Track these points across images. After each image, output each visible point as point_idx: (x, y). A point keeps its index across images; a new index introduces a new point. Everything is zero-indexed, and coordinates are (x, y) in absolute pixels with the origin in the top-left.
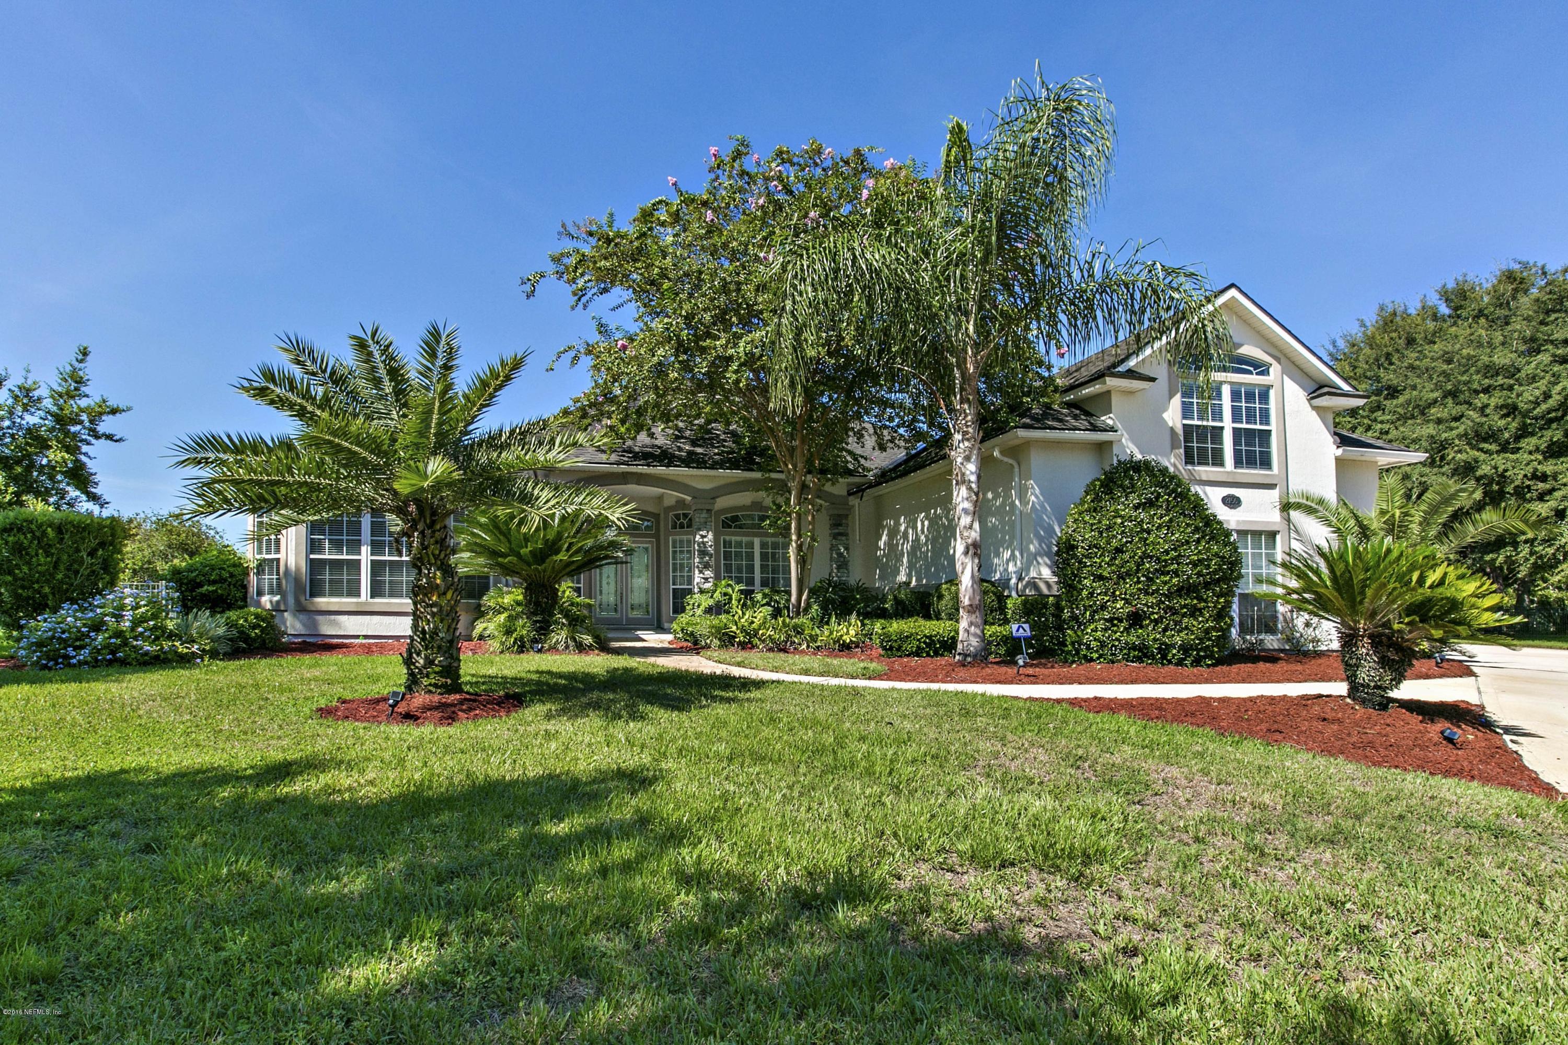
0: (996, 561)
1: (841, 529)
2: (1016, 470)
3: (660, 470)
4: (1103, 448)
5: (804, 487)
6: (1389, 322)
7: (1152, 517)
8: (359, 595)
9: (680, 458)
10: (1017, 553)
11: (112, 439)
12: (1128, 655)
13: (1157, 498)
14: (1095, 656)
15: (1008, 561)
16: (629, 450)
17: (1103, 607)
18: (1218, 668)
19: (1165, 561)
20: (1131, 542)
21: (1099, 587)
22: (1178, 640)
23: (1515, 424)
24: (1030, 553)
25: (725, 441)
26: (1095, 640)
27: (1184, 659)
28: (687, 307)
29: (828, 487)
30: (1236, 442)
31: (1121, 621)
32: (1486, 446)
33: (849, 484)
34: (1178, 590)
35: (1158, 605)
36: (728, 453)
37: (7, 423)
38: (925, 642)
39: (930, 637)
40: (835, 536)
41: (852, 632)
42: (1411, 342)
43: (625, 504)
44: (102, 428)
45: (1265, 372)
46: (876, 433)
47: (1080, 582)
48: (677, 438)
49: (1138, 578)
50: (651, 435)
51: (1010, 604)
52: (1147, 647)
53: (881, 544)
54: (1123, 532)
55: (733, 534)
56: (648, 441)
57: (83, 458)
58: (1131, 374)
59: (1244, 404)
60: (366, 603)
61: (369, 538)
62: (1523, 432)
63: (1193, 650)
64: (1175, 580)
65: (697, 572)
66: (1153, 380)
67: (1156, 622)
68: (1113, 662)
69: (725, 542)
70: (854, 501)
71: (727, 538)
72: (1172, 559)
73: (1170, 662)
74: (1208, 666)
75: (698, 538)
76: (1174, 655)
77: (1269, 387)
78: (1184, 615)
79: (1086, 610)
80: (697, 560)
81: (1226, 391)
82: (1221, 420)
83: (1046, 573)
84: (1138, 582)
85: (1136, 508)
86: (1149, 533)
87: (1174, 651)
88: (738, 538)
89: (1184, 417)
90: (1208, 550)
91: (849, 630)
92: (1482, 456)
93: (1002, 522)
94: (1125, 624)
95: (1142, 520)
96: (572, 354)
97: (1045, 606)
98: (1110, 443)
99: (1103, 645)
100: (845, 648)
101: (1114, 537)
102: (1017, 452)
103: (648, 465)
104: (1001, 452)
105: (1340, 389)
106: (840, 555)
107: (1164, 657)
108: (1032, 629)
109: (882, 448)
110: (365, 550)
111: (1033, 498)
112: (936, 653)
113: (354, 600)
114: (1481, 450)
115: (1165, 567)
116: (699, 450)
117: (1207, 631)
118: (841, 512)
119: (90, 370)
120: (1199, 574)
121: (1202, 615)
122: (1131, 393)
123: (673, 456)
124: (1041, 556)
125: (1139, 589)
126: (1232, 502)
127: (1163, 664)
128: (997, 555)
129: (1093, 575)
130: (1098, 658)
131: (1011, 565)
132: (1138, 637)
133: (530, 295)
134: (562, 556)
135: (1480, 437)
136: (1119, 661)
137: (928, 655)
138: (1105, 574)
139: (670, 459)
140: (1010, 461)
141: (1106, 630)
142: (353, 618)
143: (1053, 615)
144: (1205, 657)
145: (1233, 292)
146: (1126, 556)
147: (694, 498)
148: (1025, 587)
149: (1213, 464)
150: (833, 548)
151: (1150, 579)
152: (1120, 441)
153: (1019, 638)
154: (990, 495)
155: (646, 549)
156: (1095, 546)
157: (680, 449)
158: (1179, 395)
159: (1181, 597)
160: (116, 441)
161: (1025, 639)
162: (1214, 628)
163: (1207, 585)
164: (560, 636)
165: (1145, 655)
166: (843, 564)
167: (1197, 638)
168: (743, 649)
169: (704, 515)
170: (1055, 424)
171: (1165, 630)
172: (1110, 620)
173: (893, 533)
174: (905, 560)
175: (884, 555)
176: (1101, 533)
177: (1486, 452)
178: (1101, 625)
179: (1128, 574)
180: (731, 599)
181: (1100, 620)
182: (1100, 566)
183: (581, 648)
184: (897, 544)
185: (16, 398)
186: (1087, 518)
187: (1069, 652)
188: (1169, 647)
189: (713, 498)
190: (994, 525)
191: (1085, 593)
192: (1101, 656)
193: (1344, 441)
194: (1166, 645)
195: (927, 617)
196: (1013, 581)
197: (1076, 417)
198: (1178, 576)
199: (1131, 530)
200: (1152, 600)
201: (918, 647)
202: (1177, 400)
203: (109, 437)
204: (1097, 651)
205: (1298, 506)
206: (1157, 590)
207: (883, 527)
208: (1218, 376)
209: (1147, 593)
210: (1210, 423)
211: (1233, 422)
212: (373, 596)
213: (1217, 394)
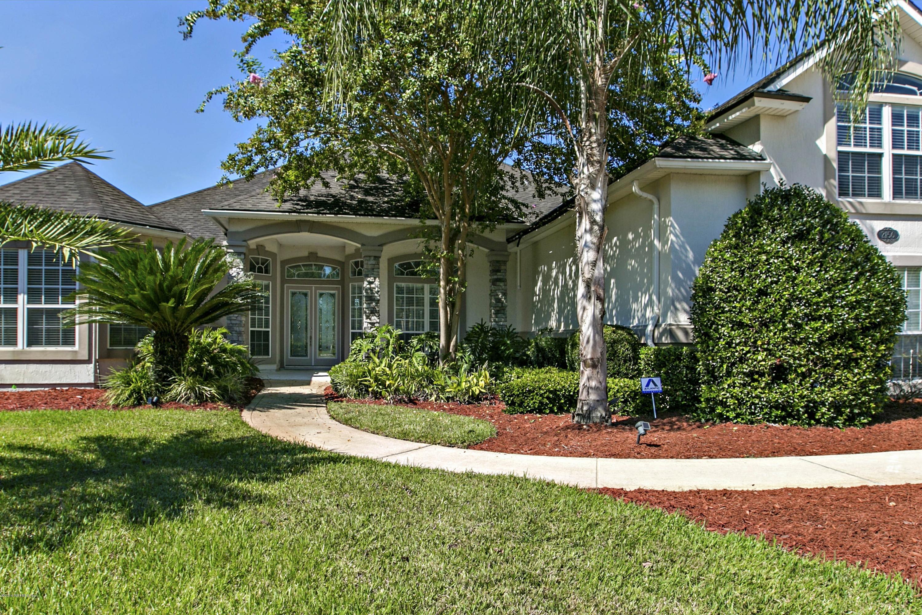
0: (635, 306)
1: (499, 275)
2: (656, 206)
3: (329, 218)
4: (750, 177)
7: (802, 252)
8: (15, 344)
9: (350, 206)
10: (654, 298)
12: (770, 414)
13: (809, 231)
14: (732, 415)
15: (646, 306)
16: (305, 199)
17: (742, 360)
18: (875, 427)
19: (817, 304)
20: (776, 283)
21: (738, 336)
22: (829, 396)
24: (667, 298)
25: (397, 190)
26: (732, 396)
27: (836, 418)
29: (487, 234)
30: (896, 170)
31: (762, 375)
33: (508, 231)
34: (830, 338)
35: (806, 356)
36: (398, 201)
38: (548, 398)
39: (554, 392)
40: (494, 282)
41: (482, 383)
46: (535, 180)
47: (716, 330)
48: (352, 187)
49: (784, 325)
50: (326, 185)
51: (643, 353)
52: (791, 406)
53: (537, 289)
54: (768, 271)
55: (403, 281)
56: (324, 190)
58: (782, 94)
59: (905, 128)
60: (22, 352)
61: (26, 286)
63: (846, 407)
64: (828, 326)
65: (364, 317)
66: (807, 100)
67: (804, 376)
68: (752, 423)
69: (398, 287)
71: (399, 284)
72: (825, 301)
73: (818, 422)
74: (864, 425)
75: (365, 284)
76: (823, 414)
78: (836, 367)
79: (723, 362)
80: (365, 306)
81: (887, 112)
82: (880, 146)
83: (684, 319)
84: (784, 330)
85: (784, 242)
86: (798, 271)
87: (824, 410)
88: (411, 285)
89: (839, 144)
90: (869, 288)
91: (479, 380)
93: (641, 264)
94: (766, 379)
95: (791, 257)
97: (678, 357)
98: (756, 174)
99: (741, 402)
100: (473, 400)
101: (758, 276)
102: (657, 187)
103: (318, 213)
104: (641, 189)
106: (499, 300)
107: (812, 416)
108: (663, 382)
109: (541, 195)
110: (22, 298)
111: (672, 237)
112: (561, 410)
113: (11, 349)
115: (816, 311)
116: (370, 199)
117: (863, 385)
118: (499, 258)
120: (856, 318)
121: (858, 365)
122: (780, 117)
123: (344, 203)
124: (680, 301)
125: (785, 338)
127: (810, 425)
128: (636, 299)
129: (732, 322)
130: (736, 418)
131: (649, 310)
132: (782, 394)
133: (187, 35)
136: (759, 422)
137: (552, 411)
138: (746, 321)
139: (340, 207)
140: (650, 197)
141: (744, 385)
142: (9, 367)
143: (687, 367)
144: (859, 415)
145: (897, 1)
146: (770, 300)
147: (363, 245)
148: (662, 334)
149: (870, 196)
150: (493, 294)
151: (798, 326)
152: (768, 170)
153: (649, 394)
154: (630, 236)
155: (333, 295)
156: (735, 288)
157: (352, 198)
158: (834, 119)
159: (833, 345)
161: (656, 394)
162: (871, 381)
163: (865, 331)
164: (182, 387)
165: (790, 415)
166: (500, 310)
167: (851, 393)
168: (376, 398)
169: (372, 262)
170: (698, 153)
171: (813, 386)
172: (750, 374)
173: (547, 278)
174: (556, 306)
175: (539, 301)
176: (742, 272)
178: (738, 382)
179: (773, 320)
180: (388, 344)
181: (738, 373)
182: (740, 312)
184: (550, 289)
186: (727, 256)
187: (703, 411)
188: (817, 405)
189: (381, 245)
190: (633, 267)
191: (722, 343)
192: (738, 416)
194: (815, 402)
195: (562, 366)
196: (650, 328)
197: (722, 147)
198: (831, 321)
199: (777, 268)
200: (799, 350)
201: (541, 402)
202: (832, 124)
204: (734, 409)
206: (806, 339)
207: (538, 273)
208: (874, 97)
209: (794, 343)
210: (868, 150)
211: (893, 148)
212: (29, 344)
213: (876, 116)
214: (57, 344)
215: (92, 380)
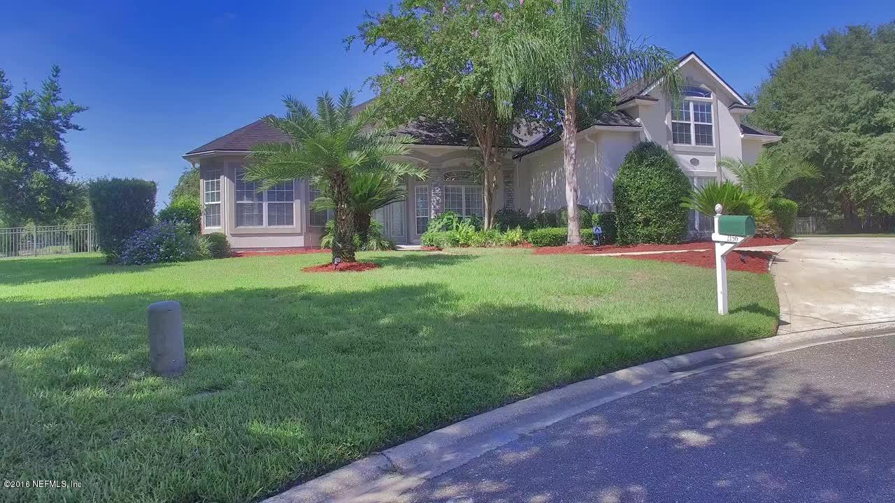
1: (510, 179)
2: (596, 146)
4: (636, 134)
5: (491, 155)
6: (796, 54)
7: (653, 171)
8: (262, 225)
11: (77, 129)
12: (644, 239)
13: (655, 161)
14: (630, 241)
17: (633, 216)
18: (682, 245)
19: (658, 192)
20: (643, 184)
21: (630, 207)
22: (665, 231)
23: (846, 116)
26: (630, 233)
27: (668, 240)
28: (434, 61)
30: (696, 131)
31: (640, 223)
32: (833, 128)
33: (513, 153)
34: (664, 207)
35: (656, 214)
37: (16, 119)
38: (553, 239)
39: (555, 236)
40: (507, 183)
41: (518, 236)
42: (805, 67)
43: (424, 169)
44: (72, 121)
45: (709, 96)
46: (527, 124)
47: (622, 204)
49: (647, 201)
51: (593, 217)
52: (651, 236)
54: (640, 179)
55: (450, 184)
57: (62, 143)
58: (647, 97)
59: (700, 112)
60: (266, 229)
61: (267, 191)
62: (850, 121)
63: (671, 236)
64: (662, 202)
65: (432, 207)
66: (657, 100)
67: (655, 223)
69: (446, 188)
70: (515, 162)
71: (447, 186)
72: (661, 192)
73: (661, 242)
75: (433, 186)
76: (663, 239)
77: (711, 103)
78: (667, 219)
79: (625, 218)
80: (432, 200)
81: (691, 105)
82: (689, 120)
84: (646, 204)
85: (646, 166)
86: (651, 179)
87: (663, 237)
89: (673, 119)
91: (516, 234)
92: (831, 133)
94: (642, 225)
95: (648, 173)
96: (371, 81)
98: (638, 133)
100: (514, 244)
101: (637, 181)
102: (595, 137)
104: (588, 137)
105: (741, 104)
106: (509, 195)
107: (659, 240)
108: (602, 229)
109: (530, 133)
110: (265, 197)
112: (558, 244)
113: (260, 228)
114: (830, 130)
115: (658, 195)
116: (432, 134)
117: (677, 227)
118: (509, 169)
119: (61, 83)
120: (673, 199)
121: (674, 218)
122: (647, 106)
125: (647, 207)
126: (695, 162)
127: (658, 243)
129: (628, 200)
132: (648, 231)
133: (348, 49)
134: (377, 197)
135: (831, 123)
137: (554, 245)
140: (592, 141)
143: (612, 222)
144: (676, 240)
145: (693, 56)
146: (642, 191)
147: (430, 162)
149: (686, 143)
150: (505, 190)
151: (652, 202)
152: (643, 131)
153: (597, 234)
158: (670, 108)
159: (665, 210)
160: (80, 130)
161: (599, 235)
164: (373, 243)
165: (651, 240)
166: (510, 200)
167: (673, 230)
168: (463, 247)
169: (436, 172)
170: (614, 123)
171: (659, 227)
172: (636, 223)
176: (631, 179)
177: (833, 131)
179: (643, 200)
180: (452, 222)
181: (631, 223)
183: (383, 248)
185: (21, 102)
186: (626, 172)
187: (619, 240)
188: (660, 235)
189: (441, 162)
193: (745, 130)
197: (623, 119)
198: (663, 200)
199: (644, 177)
200: (653, 212)
201: (550, 241)
203: (76, 128)
204: (630, 239)
205: (724, 164)
206: (655, 207)
208: (687, 98)
209: (651, 209)
210: (684, 122)
211: (695, 121)
212: (269, 225)
213: (687, 108)
214: (283, 224)
215: (303, 246)
